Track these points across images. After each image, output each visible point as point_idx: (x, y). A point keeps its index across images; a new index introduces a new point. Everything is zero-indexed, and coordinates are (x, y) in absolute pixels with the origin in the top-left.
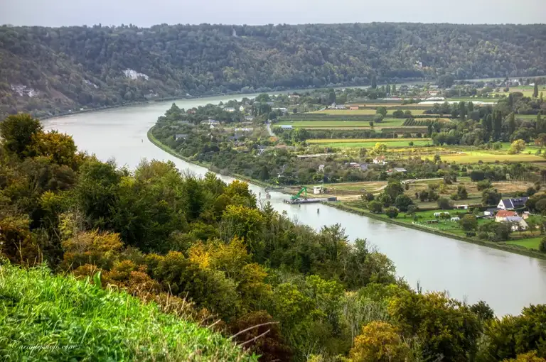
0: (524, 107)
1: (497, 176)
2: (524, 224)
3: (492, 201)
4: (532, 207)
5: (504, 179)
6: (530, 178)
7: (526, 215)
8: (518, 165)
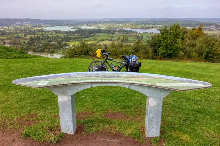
0: (7, 30)
1: (5, 40)
2: (10, 46)
3: (5, 43)
4: (11, 44)
5: (6, 40)
6: (9, 40)
7: (10, 45)
8: (8, 38)
